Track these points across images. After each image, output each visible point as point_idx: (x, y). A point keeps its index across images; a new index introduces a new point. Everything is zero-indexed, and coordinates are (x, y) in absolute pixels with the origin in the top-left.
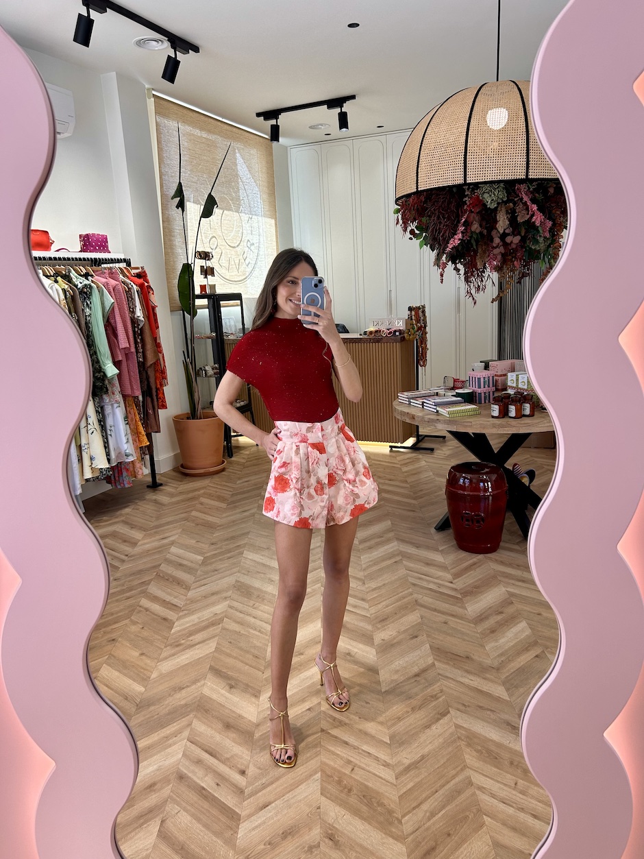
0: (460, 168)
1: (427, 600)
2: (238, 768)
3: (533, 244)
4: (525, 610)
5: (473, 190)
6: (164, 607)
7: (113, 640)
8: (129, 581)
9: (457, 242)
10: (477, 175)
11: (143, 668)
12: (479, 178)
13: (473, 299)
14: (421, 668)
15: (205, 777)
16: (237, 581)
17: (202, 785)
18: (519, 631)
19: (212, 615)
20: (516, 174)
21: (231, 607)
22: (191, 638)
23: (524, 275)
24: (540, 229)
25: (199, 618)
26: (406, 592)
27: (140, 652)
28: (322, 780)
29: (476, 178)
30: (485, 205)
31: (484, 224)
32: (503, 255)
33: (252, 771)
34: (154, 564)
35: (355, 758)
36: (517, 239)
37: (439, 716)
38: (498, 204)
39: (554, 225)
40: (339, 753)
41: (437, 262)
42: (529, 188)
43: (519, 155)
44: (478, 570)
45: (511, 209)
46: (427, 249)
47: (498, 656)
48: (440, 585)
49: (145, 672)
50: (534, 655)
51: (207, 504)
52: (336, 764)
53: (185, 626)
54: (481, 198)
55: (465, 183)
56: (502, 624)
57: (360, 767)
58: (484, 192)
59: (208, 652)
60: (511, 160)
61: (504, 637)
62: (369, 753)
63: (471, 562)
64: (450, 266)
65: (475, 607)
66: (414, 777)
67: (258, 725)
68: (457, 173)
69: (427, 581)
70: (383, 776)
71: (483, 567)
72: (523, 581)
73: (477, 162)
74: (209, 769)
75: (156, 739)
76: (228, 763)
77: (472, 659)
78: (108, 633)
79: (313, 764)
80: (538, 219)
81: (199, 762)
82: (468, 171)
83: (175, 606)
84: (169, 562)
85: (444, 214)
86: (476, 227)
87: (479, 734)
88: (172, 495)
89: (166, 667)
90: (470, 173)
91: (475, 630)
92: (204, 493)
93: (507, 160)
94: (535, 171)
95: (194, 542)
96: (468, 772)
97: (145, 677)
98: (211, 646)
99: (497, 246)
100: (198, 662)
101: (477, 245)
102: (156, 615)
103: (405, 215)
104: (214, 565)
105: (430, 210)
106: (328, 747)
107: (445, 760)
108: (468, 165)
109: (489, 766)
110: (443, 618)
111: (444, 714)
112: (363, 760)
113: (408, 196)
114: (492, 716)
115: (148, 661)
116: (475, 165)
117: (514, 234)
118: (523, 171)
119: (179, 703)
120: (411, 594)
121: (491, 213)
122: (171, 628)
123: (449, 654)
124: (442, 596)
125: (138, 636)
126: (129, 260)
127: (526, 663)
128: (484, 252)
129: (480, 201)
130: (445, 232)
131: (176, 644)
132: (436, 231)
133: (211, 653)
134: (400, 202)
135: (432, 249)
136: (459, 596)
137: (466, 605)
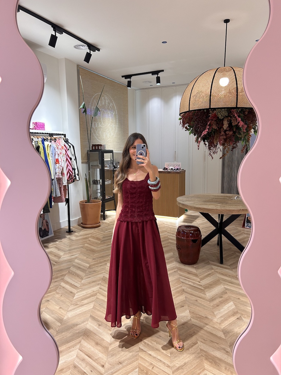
0: (208, 101)
1: (189, 290)
2: (101, 364)
3: (239, 134)
4: (232, 297)
5: (213, 111)
6: (71, 287)
7: (48, 301)
8: (56, 274)
9: (206, 133)
10: (215, 105)
12: (216, 106)
13: (212, 157)
14: (185, 321)
15: (86, 367)
16: (104, 277)
17: (85, 371)
18: (230, 306)
19: (92, 291)
20: (232, 105)
21: (100, 288)
22: (82, 302)
23: (234, 148)
24: (241, 128)
25: (86, 293)
26: (179, 286)
27: (60, 307)
28: (139, 372)
29: (215, 106)
30: (218, 118)
31: (217, 125)
32: (224, 139)
33: (107, 365)
34: (67, 267)
35: (154, 363)
36: (231, 133)
37: (193, 344)
38: (224, 117)
39: (248, 127)
40: (147, 359)
41: (197, 141)
43: (234, 97)
44: (211, 276)
45: (229, 120)
46: (192, 135)
47: (220, 317)
48: (194, 283)
49: (62, 316)
50: (237, 318)
51: (92, 241)
52: (146, 365)
53: (79, 296)
54: (216, 114)
55: (210, 108)
56: (222, 303)
57: (156, 367)
58: (218, 112)
59: (90, 308)
60: (230, 99)
61: (222, 309)
62: (161, 360)
63: (208, 273)
64: (202, 142)
65: (209, 294)
66: (181, 373)
67: (111, 344)
68: (206, 104)
69: (189, 281)
70: (167, 372)
71: (213, 275)
72: (232, 283)
73: (215, 99)
74: (88, 364)
75: (65, 348)
76: (97, 361)
77: (208, 318)
78: (46, 297)
79: (135, 364)
80: (241, 124)
81: (83, 360)
82: (211, 103)
83: (76, 286)
84: (74, 266)
85: (200, 121)
86: (215, 127)
87: (211, 354)
88: (77, 236)
89: (70, 315)
91: (210, 305)
92: (91, 236)
94: (240, 104)
95: (86, 258)
96: (206, 372)
97: (61, 319)
98: (91, 306)
99: (223, 135)
100: (85, 313)
101: (214, 135)
102: (67, 290)
103: (184, 121)
104: (94, 269)
105: (195, 119)
106: (142, 356)
107: (195, 365)
108: (211, 101)
109: (215, 369)
110: (194, 298)
111: (195, 344)
112: (158, 364)
113: (185, 112)
114: (217, 346)
115: (63, 311)
116: (214, 101)
117: (230, 130)
118: (235, 104)
119: (76, 332)
120: (181, 287)
121: (221, 121)
122: (74, 297)
123: (198, 315)
124: (195, 288)
125: (59, 299)
126: (65, 134)
127: (233, 321)
128: (217, 137)
129: (217, 116)
130: (201, 128)
131: (76, 304)
132: (197, 127)
133: (91, 309)
134: (182, 115)
135: (195, 135)
136: (203, 288)
137: (206, 293)
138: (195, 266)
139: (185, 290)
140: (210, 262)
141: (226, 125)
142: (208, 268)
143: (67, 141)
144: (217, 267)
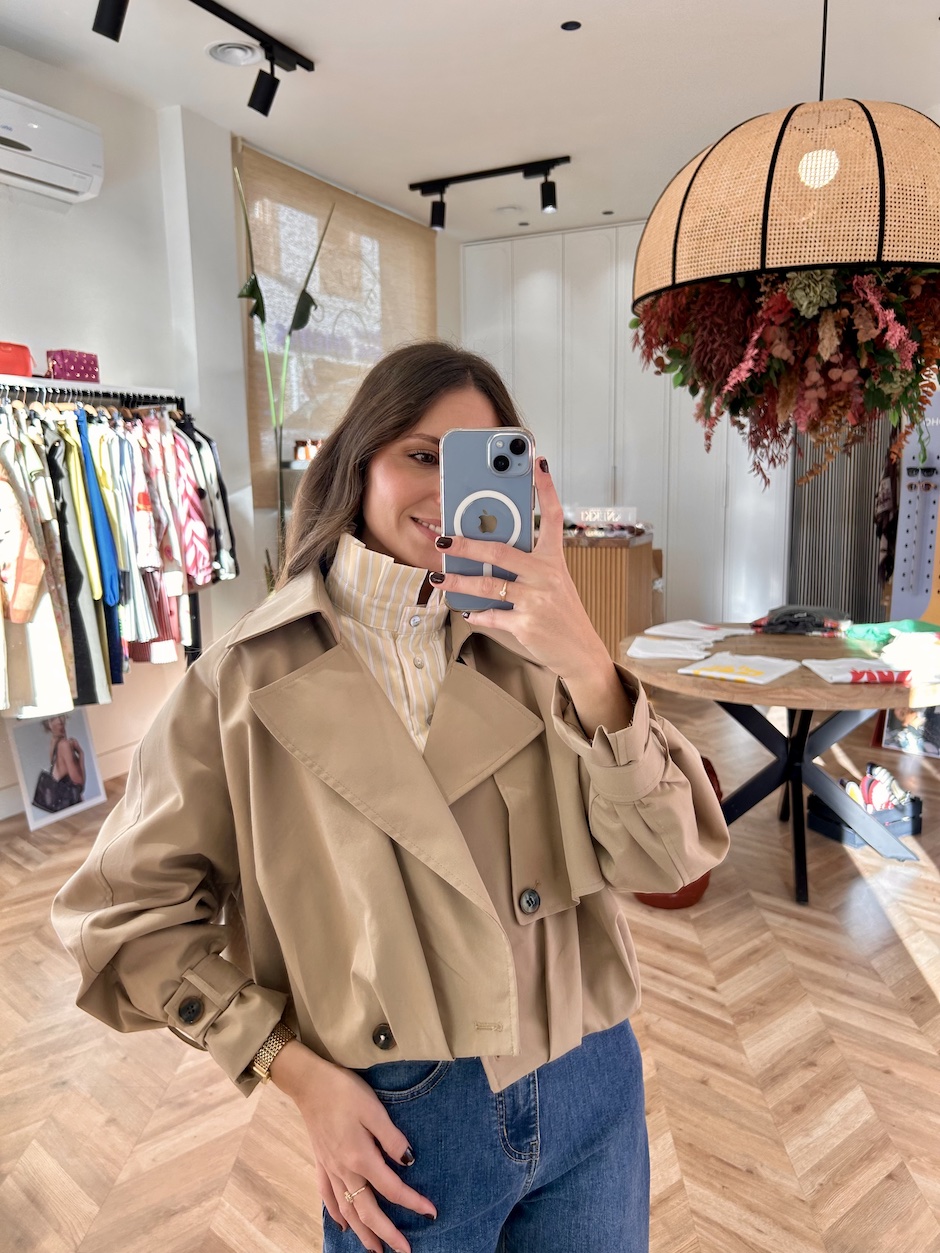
0: (753, 242)
1: (670, 1028)
3: (881, 383)
4: (858, 1061)
5: (774, 285)
7: (64, 1083)
9: (745, 375)
10: (784, 256)
11: (109, 1159)
12: (789, 260)
13: (764, 476)
14: (657, 1193)
18: (850, 1111)
20: (858, 252)
22: (209, 1089)
23: (856, 440)
24: (895, 356)
27: (108, 1115)
29: (784, 260)
30: (796, 312)
31: (792, 343)
32: (820, 401)
36: (849, 375)
38: (821, 309)
39: (920, 351)
41: (702, 416)
42: (879, 282)
43: (867, 219)
44: (763, 963)
45: (844, 319)
46: (688, 387)
47: (812, 1170)
48: (692, 996)
49: (109, 1166)
50: (886, 1173)
54: (789, 298)
55: (763, 270)
56: (816, 1092)
58: (796, 288)
60: (851, 228)
61: (820, 1124)
63: (749, 945)
64: (725, 419)
65: (760, 1047)
68: (747, 252)
71: (771, 958)
73: (787, 231)
77: (759, 1178)
80: (896, 334)
82: (768, 246)
85: (719, 326)
86: (781, 351)
89: (148, 1156)
90: (772, 251)
91: (762, 1103)
93: (842, 228)
94: (895, 249)
97: (106, 1178)
99: (814, 386)
101: (778, 382)
103: (650, 330)
105: (695, 320)
108: (769, 237)
110: (697, 1070)
113: (658, 293)
117: (844, 365)
118: (873, 248)
121: (806, 327)
122: (177, 1062)
123: (712, 1160)
124: (699, 1020)
126: (182, 399)
127: (870, 1192)
128: (790, 395)
129: (788, 303)
130: (723, 357)
131: (180, 1100)
132: (706, 354)
133: (243, 1126)
134: (640, 307)
135: (694, 391)
136: (729, 1021)
137: (743, 1042)
138: (693, 913)
139: (655, 1029)
140: (753, 895)
141: (828, 344)
142: (748, 925)
143: (185, 425)
144: (782, 919)
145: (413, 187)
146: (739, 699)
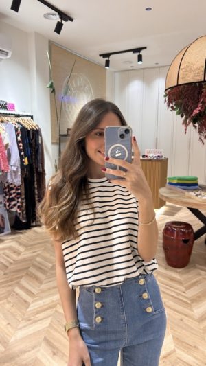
0: (202, 73)
6: (27, 293)
9: (198, 112)
11: (7, 335)
13: (202, 142)
22: (37, 316)
27: (8, 322)
34: (27, 267)
41: (184, 123)
48: (178, 294)
49: (8, 337)
55: (204, 81)
63: (195, 280)
64: (191, 125)
65: (198, 310)
68: (200, 76)
69: (171, 290)
85: (191, 97)
89: (20, 334)
91: (199, 327)
98: (48, 321)
100: (38, 333)
103: (170, 98)
105: (183, 95)
110: (179, 316)
113: (172, 88)
115: (10, 329)
122: (28, 308)
123: (184, 344)
125: (8, 311)
126: (32, 116)
130: (191, 106)
132: (186, 105)
133: (46, 327)
134: (167, 91)
135: (182, 116)
136: (189, 302)
137: (194, 309)
138: (179, 270)
139: (167, 304)
140: (197, 265)
145: (100, 55)
146: (194, 207)
